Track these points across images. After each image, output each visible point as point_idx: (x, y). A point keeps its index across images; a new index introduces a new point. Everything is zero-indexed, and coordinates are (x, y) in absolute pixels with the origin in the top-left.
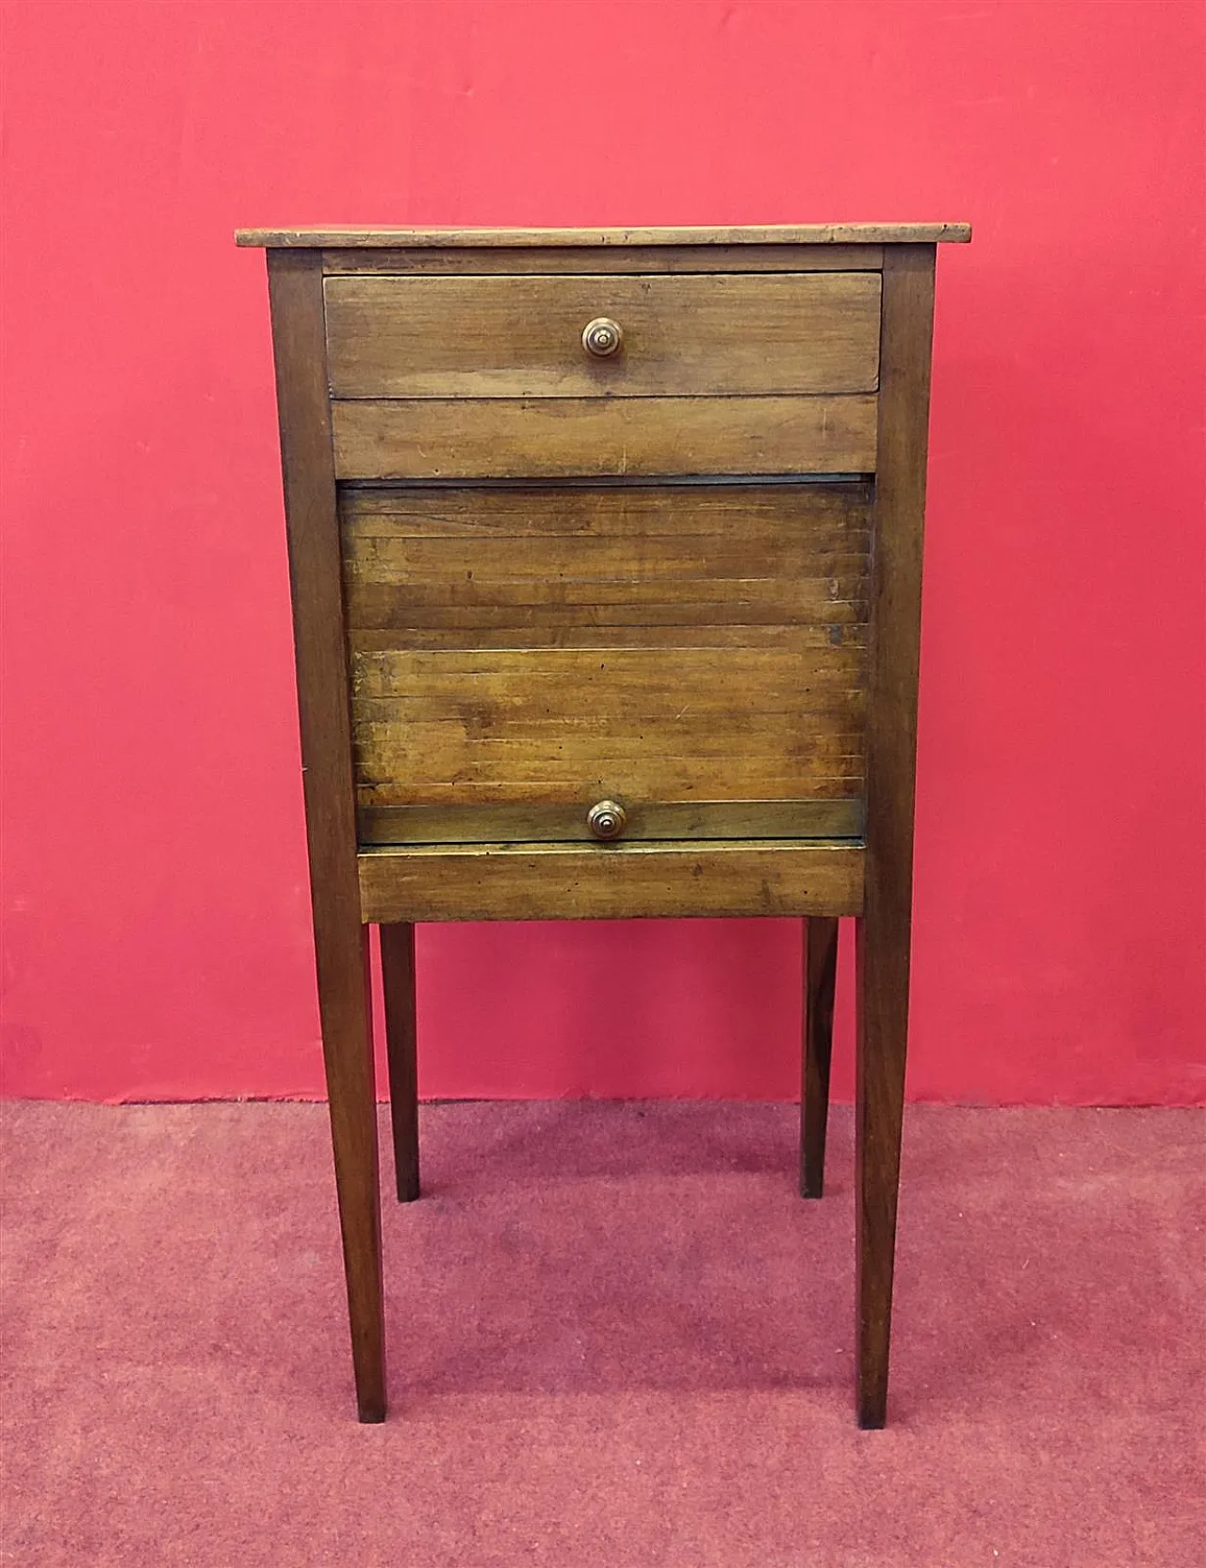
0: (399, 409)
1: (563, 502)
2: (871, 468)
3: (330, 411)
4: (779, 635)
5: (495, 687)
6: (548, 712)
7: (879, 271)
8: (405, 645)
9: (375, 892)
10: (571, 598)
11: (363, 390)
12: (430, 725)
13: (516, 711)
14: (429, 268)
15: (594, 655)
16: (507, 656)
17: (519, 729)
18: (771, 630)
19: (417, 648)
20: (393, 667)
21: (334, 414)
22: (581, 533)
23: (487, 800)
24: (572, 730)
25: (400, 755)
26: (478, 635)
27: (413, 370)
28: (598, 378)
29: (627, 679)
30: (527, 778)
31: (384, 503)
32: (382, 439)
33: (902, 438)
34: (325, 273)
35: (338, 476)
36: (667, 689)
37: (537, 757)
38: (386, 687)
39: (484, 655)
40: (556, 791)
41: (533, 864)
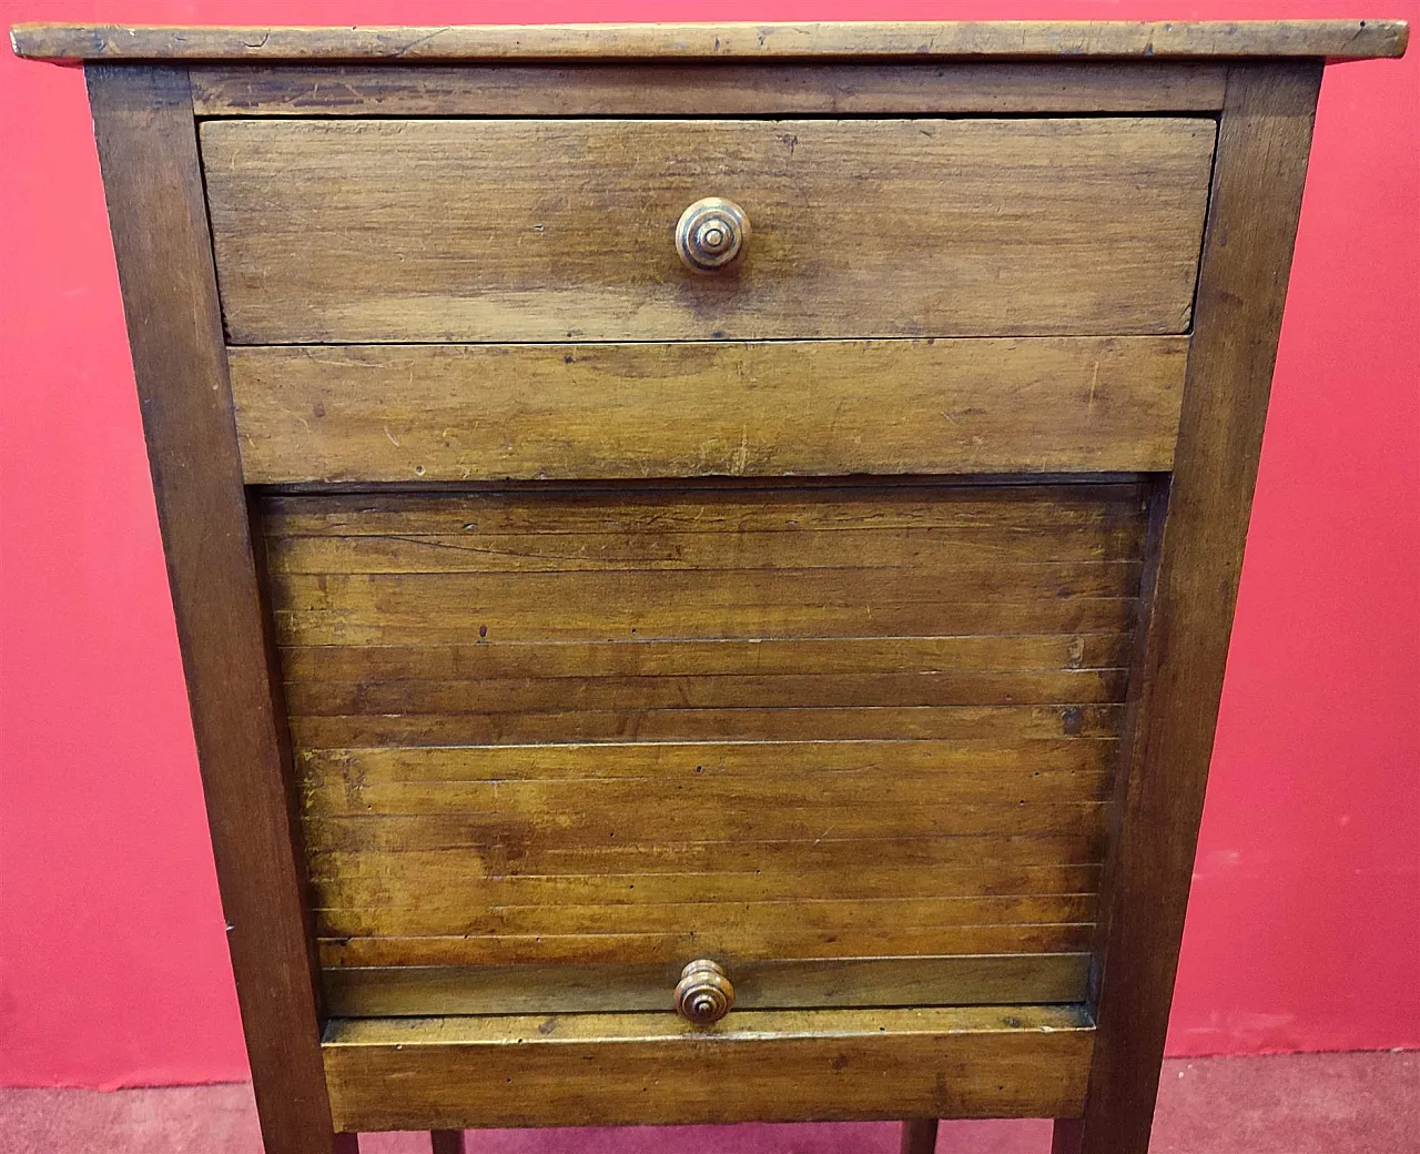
0: (349, 363)
1: (636, 514)
2: (1165, 462)
3: (226, 367)
4: (982, 723)
5: (528, 800)
6: (611, 837)
7: (1215, 115)
8: (382, 740)
9: (352, 1092)
10: (650, 666)
11: (282, 326)
12: (425, 856)
13: (560, 836)
14: (392, 104)
15: (684, 752)
16: (544, 754)
17: (567, 862)
18: (969, 715)
19: (400, 743)
20: (362, 773)
21: (234, 371)
22: (664, 564)
23: (519, 959)
24: (649, 862)
25: (380, 897)
26: (497, 723)
27: (370, 292)
28: (700, 306)
29: (738, 787)
30: (581, 929)
31: (333, 518)
32: (320, 413)
33: (1224, 413)
34: (198, 112)
35: (250, 477)
36: (804, 802)
37: (593, 901)
38: (355, 801)
39: (508, 753)
40: (627, 946)
41: (590, 1056)
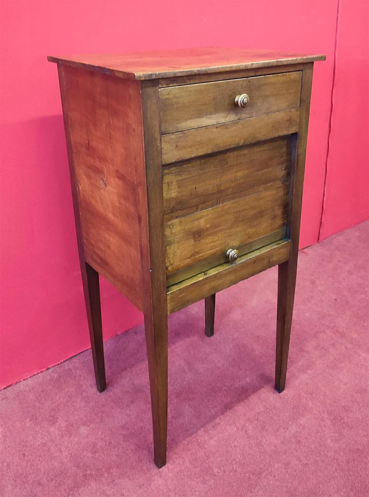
0: (182, 135)
1: (221, 157)
2: (297, 130)
3: (161, 140)
4: (271, 185)
5: (202, 223)
6: (216, 227)
7: (302, 70)
8: (177, 217)
9: (172, 303)
10: (222, 188)
11: (171, 129)
12: (184, 242)
13: (207, 229)
14: (192, 82)
15: (228, 204)
16: (205, 212)
17: (209, 235)
18: (269, 184)
19: (180, 217)
20: (173, 226)
21: (162, 140)
22: (226, 166)
23: (199, 260)
24: (222, 230)
25: (175, 255)
26: (196, 208)
27: (186, 120)
28: (236, 114)
29: (236, 210)
30: (210, 249)
31: (171, 169)
32: (177, 146)
33: (304, 120)
34: (160, 87)
35: (163, 163)
36: (246, 210)
37: (212, 242)
38: (172, 233)
39: (199, 214)
40: (217, 251)
41: (215, 277)
